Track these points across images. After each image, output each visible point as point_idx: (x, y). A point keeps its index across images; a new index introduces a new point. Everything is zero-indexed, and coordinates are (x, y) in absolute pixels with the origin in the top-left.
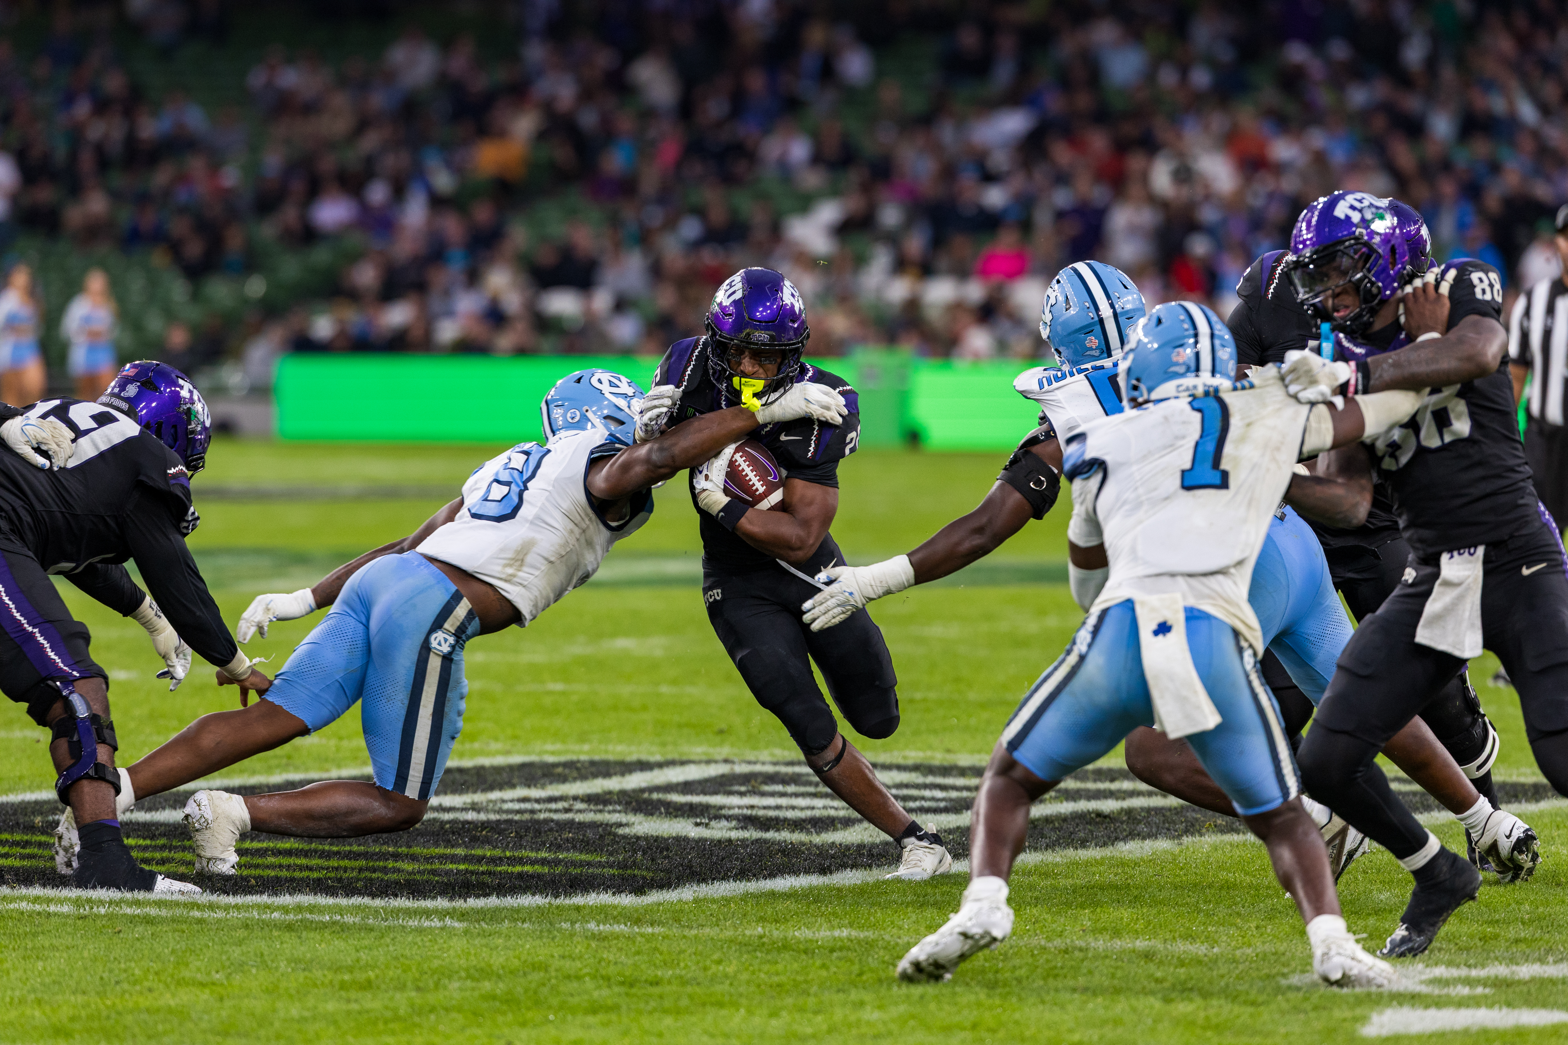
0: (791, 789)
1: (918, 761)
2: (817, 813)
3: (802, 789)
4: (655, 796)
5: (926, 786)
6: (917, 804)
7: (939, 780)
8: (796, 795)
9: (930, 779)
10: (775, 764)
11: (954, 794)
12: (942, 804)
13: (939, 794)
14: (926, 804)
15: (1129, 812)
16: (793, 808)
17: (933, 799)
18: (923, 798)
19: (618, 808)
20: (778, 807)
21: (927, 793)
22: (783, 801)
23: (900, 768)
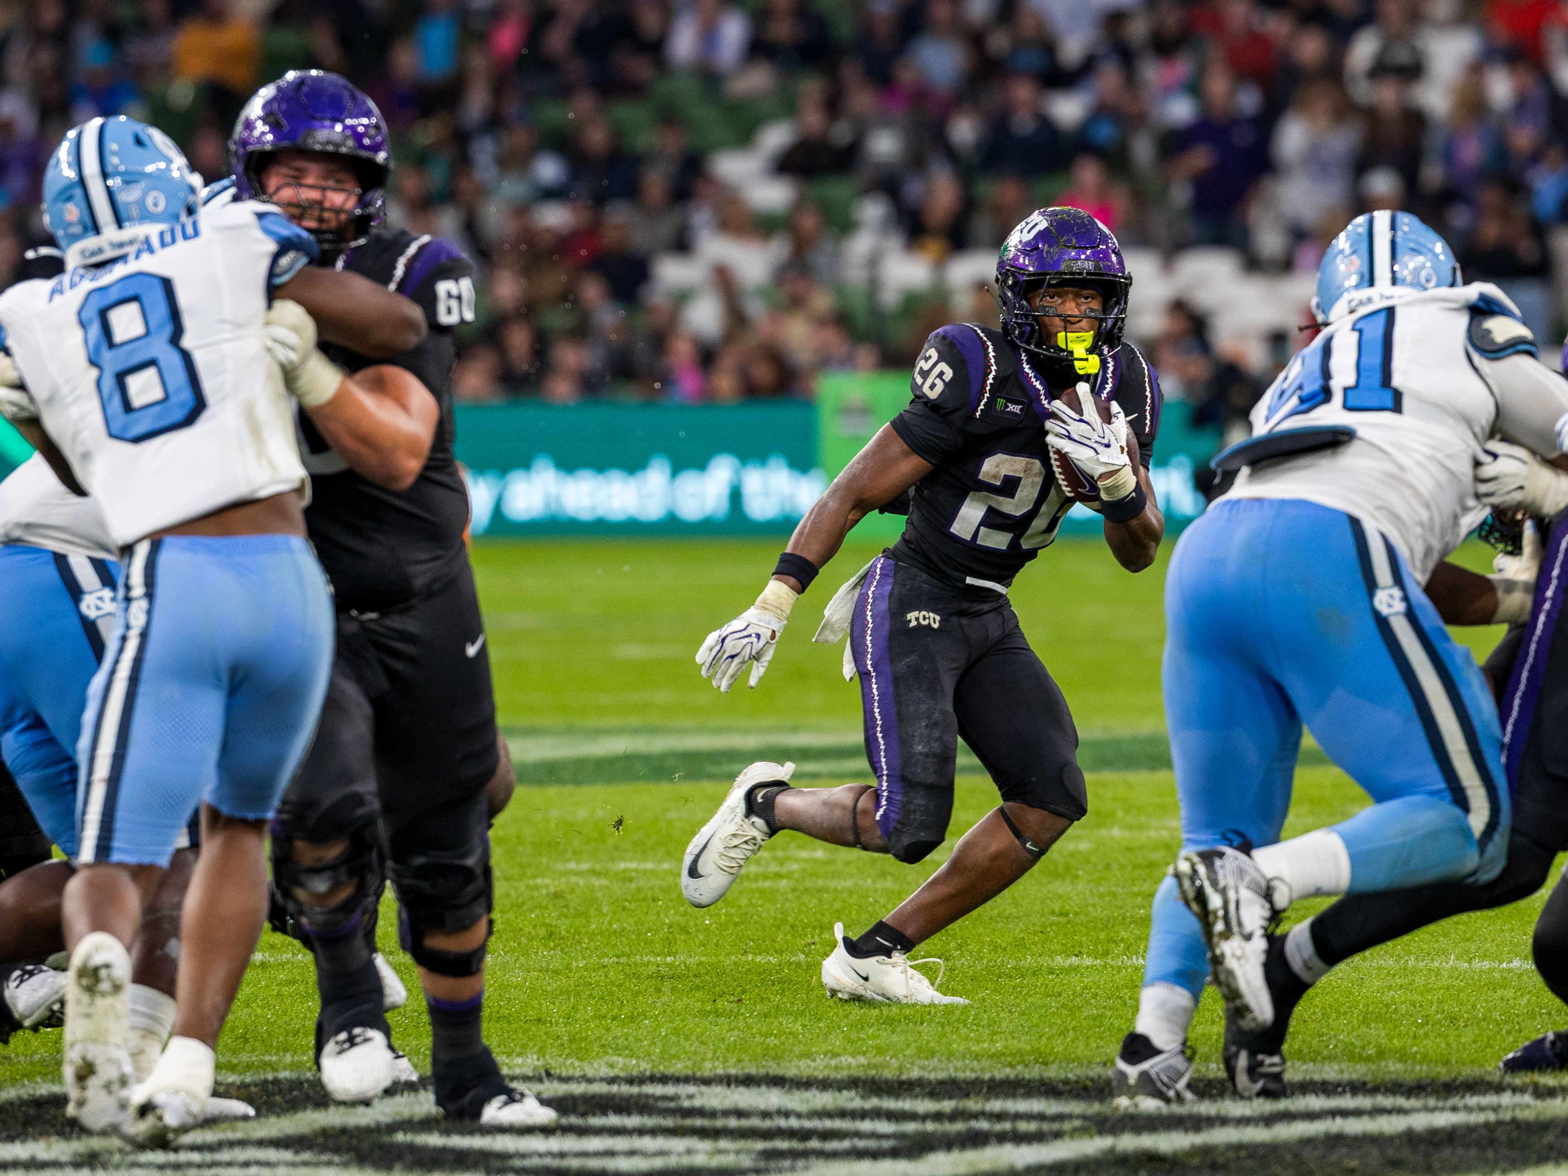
0: (633, 1121)
1: (855, 1073)
2: (672, 1162)
3: (650, 1121)
4: (400, 1137)
5: (863, 1115)
6: (846, 1144)
7: (890, 1104)
8: (641, 1132)
9: (874, 1102)
10: (612, 1081)
11: (910, 1127)
12: (887, 1144)
13: (884, 1127)
14: (861, 1144)
15: (1206, 1151)
16: (632, 1153)
17: (874, 1135)
18: (858, 1134)
19: (336, 1159)
20: (610, 1153)
21: (866, 1126)
22: (620, 1143)
23: (824, 1085)
